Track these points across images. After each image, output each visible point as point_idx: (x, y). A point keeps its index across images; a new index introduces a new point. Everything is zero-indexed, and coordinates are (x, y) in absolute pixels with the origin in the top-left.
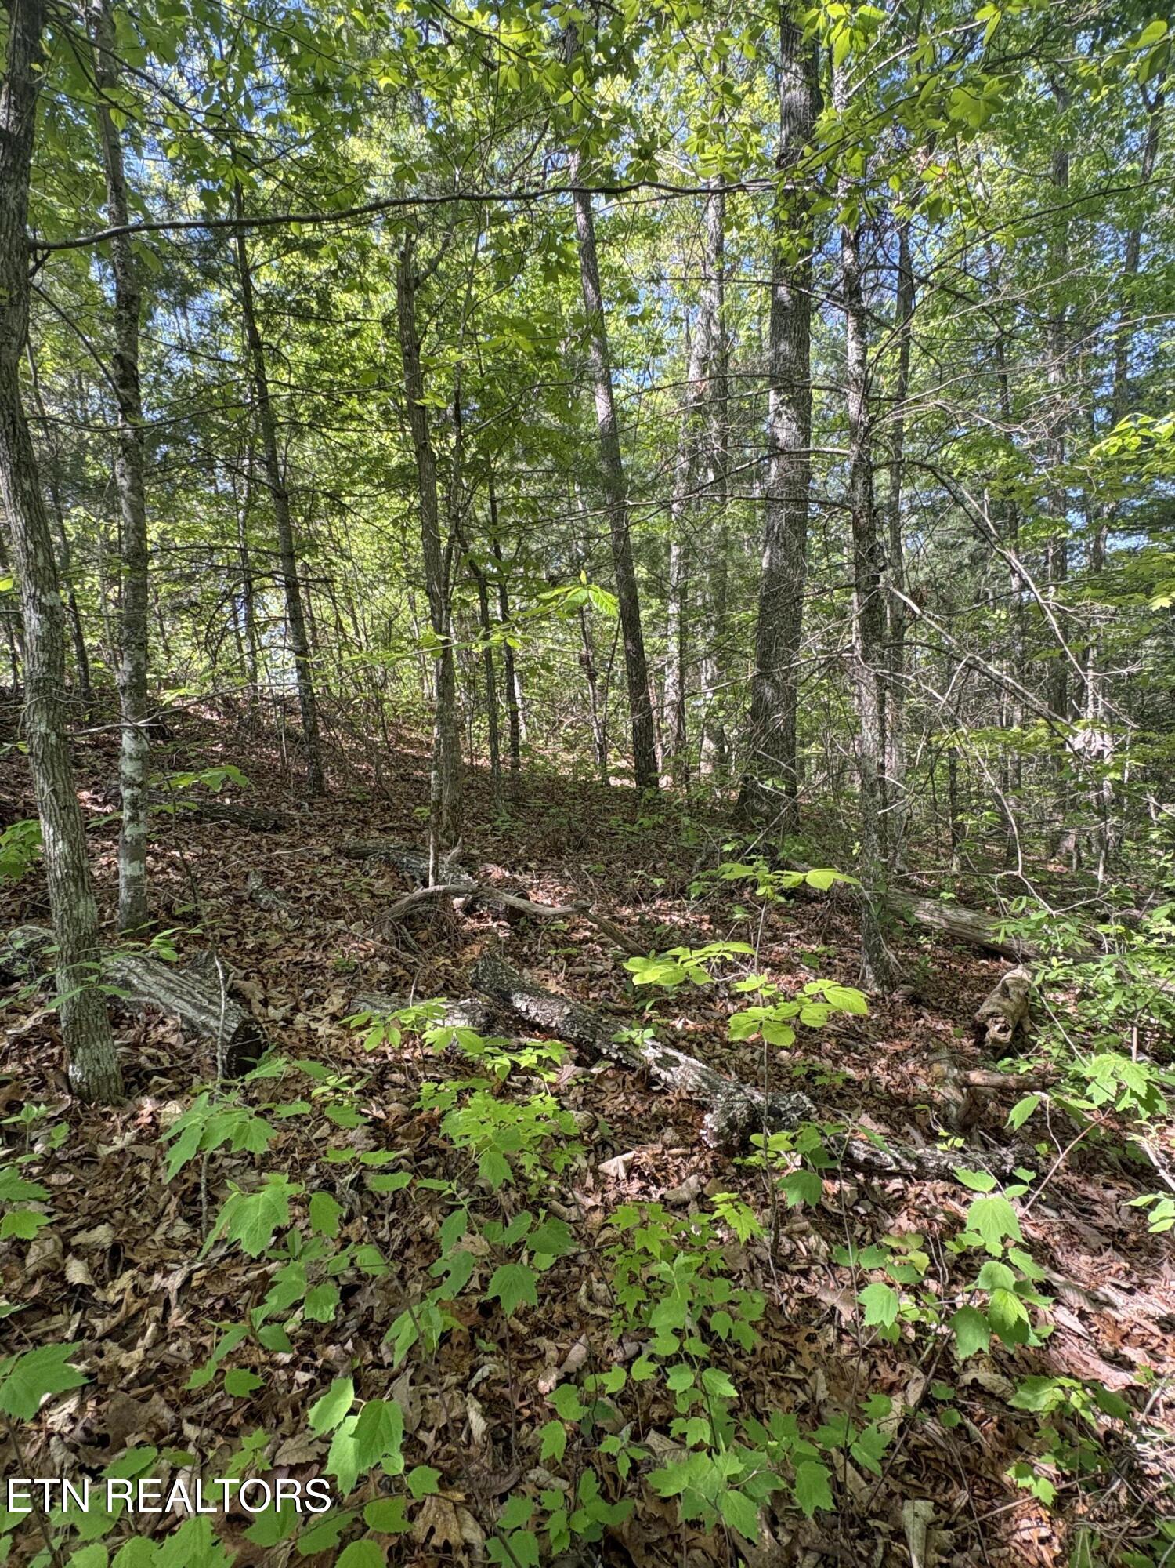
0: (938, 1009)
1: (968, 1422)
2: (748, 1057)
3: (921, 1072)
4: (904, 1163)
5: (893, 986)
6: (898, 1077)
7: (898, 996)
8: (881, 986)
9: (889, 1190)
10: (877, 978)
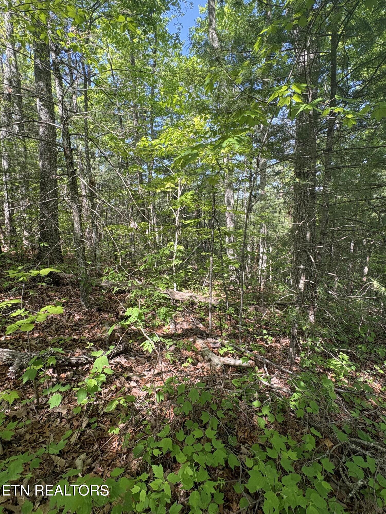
0: (106, 311)
1: (101, 425)
2: (35, 342)
3: (99, 331)
4: (89, 359)
5: (92, 307)
6: (91, 334)
7: (93, 310)
8: (88, 308)
9: (84, 369)
10: (86, 306)
